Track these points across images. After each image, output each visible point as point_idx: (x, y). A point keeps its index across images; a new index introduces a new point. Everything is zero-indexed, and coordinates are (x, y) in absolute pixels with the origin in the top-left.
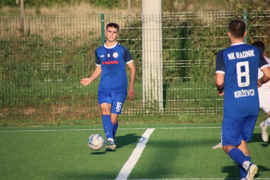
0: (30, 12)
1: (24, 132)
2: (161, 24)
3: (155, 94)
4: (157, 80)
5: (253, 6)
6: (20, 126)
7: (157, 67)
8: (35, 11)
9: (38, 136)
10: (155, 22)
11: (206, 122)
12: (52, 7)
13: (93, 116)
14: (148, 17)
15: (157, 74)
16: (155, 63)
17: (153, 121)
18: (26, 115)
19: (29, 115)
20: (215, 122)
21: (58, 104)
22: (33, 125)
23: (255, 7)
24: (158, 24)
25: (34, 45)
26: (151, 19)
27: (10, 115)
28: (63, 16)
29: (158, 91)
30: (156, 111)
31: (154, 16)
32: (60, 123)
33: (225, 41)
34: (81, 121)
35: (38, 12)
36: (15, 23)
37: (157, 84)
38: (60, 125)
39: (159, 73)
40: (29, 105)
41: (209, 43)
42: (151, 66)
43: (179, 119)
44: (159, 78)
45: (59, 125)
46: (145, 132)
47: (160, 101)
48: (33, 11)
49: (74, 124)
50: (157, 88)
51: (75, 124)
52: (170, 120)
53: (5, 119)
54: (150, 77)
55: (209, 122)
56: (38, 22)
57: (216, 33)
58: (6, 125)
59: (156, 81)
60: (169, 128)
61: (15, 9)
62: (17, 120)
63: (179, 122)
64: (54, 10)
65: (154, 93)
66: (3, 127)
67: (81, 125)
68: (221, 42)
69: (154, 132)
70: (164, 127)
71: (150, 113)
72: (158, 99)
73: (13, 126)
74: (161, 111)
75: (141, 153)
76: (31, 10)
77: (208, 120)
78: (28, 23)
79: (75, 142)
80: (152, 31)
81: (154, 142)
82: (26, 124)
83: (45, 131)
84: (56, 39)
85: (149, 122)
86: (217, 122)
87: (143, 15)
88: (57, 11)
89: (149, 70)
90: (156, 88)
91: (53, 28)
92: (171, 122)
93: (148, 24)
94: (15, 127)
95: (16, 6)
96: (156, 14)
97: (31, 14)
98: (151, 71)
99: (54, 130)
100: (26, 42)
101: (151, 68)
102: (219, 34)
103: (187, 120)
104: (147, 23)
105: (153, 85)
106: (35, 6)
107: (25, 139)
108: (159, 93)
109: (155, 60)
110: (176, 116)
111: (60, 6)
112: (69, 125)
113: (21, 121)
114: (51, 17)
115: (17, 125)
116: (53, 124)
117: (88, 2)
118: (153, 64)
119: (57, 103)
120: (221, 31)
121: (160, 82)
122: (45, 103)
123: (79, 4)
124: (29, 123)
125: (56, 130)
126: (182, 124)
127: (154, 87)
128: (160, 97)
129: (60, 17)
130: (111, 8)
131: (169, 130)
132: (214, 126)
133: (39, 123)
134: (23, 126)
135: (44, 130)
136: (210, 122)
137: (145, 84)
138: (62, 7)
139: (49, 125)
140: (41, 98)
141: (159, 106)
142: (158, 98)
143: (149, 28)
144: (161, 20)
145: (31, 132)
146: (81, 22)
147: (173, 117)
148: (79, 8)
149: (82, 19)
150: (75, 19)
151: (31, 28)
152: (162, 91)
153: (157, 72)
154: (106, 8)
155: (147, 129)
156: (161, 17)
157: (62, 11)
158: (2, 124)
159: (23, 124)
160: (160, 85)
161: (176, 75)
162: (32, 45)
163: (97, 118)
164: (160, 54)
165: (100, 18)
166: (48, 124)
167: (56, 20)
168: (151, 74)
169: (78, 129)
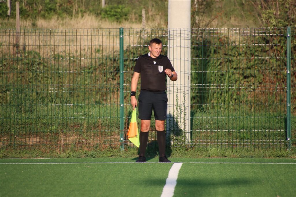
0: (25, 25)
1: (28, 165)
2: (190, 41)
3: (181, 123)
4: (184, 106)
5: (289, 22)
6: (23, 158)
7: (184, 91)
8: (30, 24)
9: (48, 170)
10: (182, 38)
11: (242, 157)
12: (50, 19)
13: (108, 147)
14: (175, 33)
15: (185, 99)
16: (182, 87)
17: (179, 154)
18: (29, 145)
19: (32, 145)
20: (252, 157)
21: (66, 133)
22: (38, 157)
23: (292, 23)
24: (186, 41)
25: (30, 64)
26: (179, 35)
27: (10, 145)
28: (64, 31)
29: (184, 119)
30: (182, 143)
31: (181, 32)
32: (69, 155)
33: (256, 62)
34: (95, 153)
35: (34, 25)
36: (8, 38)
37: (184, 112)
38: (70, 157)
39: (186, 98)
40: (32, 133)
41: (237, 65)
42: (177, 90)
43: (210, 152)
44: (186, 105)
45: (68, 157)
46: (172, 167)
47: (187, 131)
48: (28, 23)
49: (86, 156)
50: (184, 116)
51: (88, 156)
52: (199, 153)
53: (4, 150)
54: (175, 103)
55: (245, 156)
56: (35, 36)
57: (246, 53)
58: (6, 156)
59: (183, 108)
60: (199, 163)
61: (6, 21)
62: (19, 151)
63: (209, 157)
64: (53, 22)
65: (181, 121)
66: (3, 159)
67: (95, 157)
68: (252, 63)
69: (182, 167)
70: (193, 161)
71: (176, 145)
72: (185, 129)
73: (14, 157)
74: (188, 142)
75: (173, 191)
76: (25, 23)
77: (243, 154)
78: (23, 37)
79: (92, 177)
80: (179, 49)
81: (185, 178)
82: (29, 155)
83: (54, 164)
84: (57, 57)
85: (174, 156)
86: (255, 157)
87: (169, 31)
88: (56, 24)
89: (175, 95)
90: (182, 115)
91: (52, 43)
92: (200, 156)
93: (175, 41)
94: (17, 159)
95: (7, 17)
96: (184, 29)
97: (26, 27)
98: (177, 96)
99: (64, 163)
100: (21, 60)
101: (177, 92)
102: (249, 55)
103: (219, 154)
104: (173, 39)
105: (179, 112)
106: (29, 18)
107: (33, 173)
108: (187, 121)
109: (182, 83)
110: (205, 149)
111: (60, 19)
112: (80, 157)
113: (23, 151)
114: (50, 31)
115: (18, 156)
116: (62, 155)
117: (93, 14)
118: (179, 88)
119: (65, 131)
120: (251, 51)
121: (187, 109)
122: (51, 132)
123: (82, 16)
124: (34, 154)
125: (66, 163)
126: (213, 158)
127: (181, 115)
128: (187, 127)
129: (60, 31)
130: (120, 22)
131: (198, 165)
132: (252, 162)
133: (44, 154)
134: (26, 158)
135: (52, 163)
136: (247, 156)
137: (170, 111)
138: (63, 20)
139: (56, 157)
140: (47, 125)
141: (186, 137)
142: (185, 127)
143: (175, 45)
144: (190, 37)
145: (37, 164)
146: (86, 37)
147: (202, 150)
148: (82, 22)
149: (86, 34)
150: (78, 34)
151: (27, 44)
152: (190, 119)
153: (184, 97)
154: (113, 21)
155: (173, 164)
156: (190, 33)
157: (63, 25)
158: (2, 155)
159: (27, 155)
160: (187, 112)
161: (198, 101)
162: (28, 64)
163: (113, 149)
164: (188, 77)
165: (119, 33)
166: (56, 155)
167: (56, 34)
168: (177, 99)
169: (92, 162)
